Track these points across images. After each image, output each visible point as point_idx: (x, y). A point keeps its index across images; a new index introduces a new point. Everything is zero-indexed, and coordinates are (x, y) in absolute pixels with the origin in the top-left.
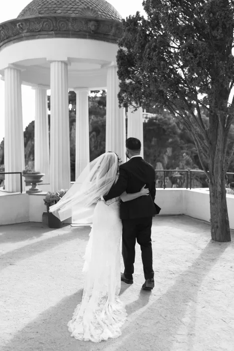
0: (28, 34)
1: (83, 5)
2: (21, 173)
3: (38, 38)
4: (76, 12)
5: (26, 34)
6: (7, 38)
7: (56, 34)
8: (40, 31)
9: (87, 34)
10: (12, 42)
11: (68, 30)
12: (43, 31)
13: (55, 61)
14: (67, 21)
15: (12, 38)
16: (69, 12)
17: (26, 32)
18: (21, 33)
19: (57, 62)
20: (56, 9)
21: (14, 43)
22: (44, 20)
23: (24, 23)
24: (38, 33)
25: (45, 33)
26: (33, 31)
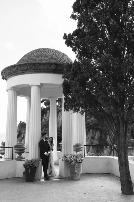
0: (20, 72)
1: (50, 56)
2: (13, 147)
3: (25, 74)
4: (46, 60)
5: (19, 72)
6: (10, 74)
7: (35, 71)
8: (26, 70)
9: (51, 71)
10: (12, 76)
11: (41, 69)
12: (28, 70)
13: (34, 85)
14: (40, 65)
15: (13, 74)
16: (42, 60)
17: (19, 71)
18: (17, 72)
19: (34, 86)
20: (36, 59)
21: (13, 76)
22: (28, 65)
23: (18, 67)
24: (25, 71)
25: (29, 71)
26: (23, 70)
